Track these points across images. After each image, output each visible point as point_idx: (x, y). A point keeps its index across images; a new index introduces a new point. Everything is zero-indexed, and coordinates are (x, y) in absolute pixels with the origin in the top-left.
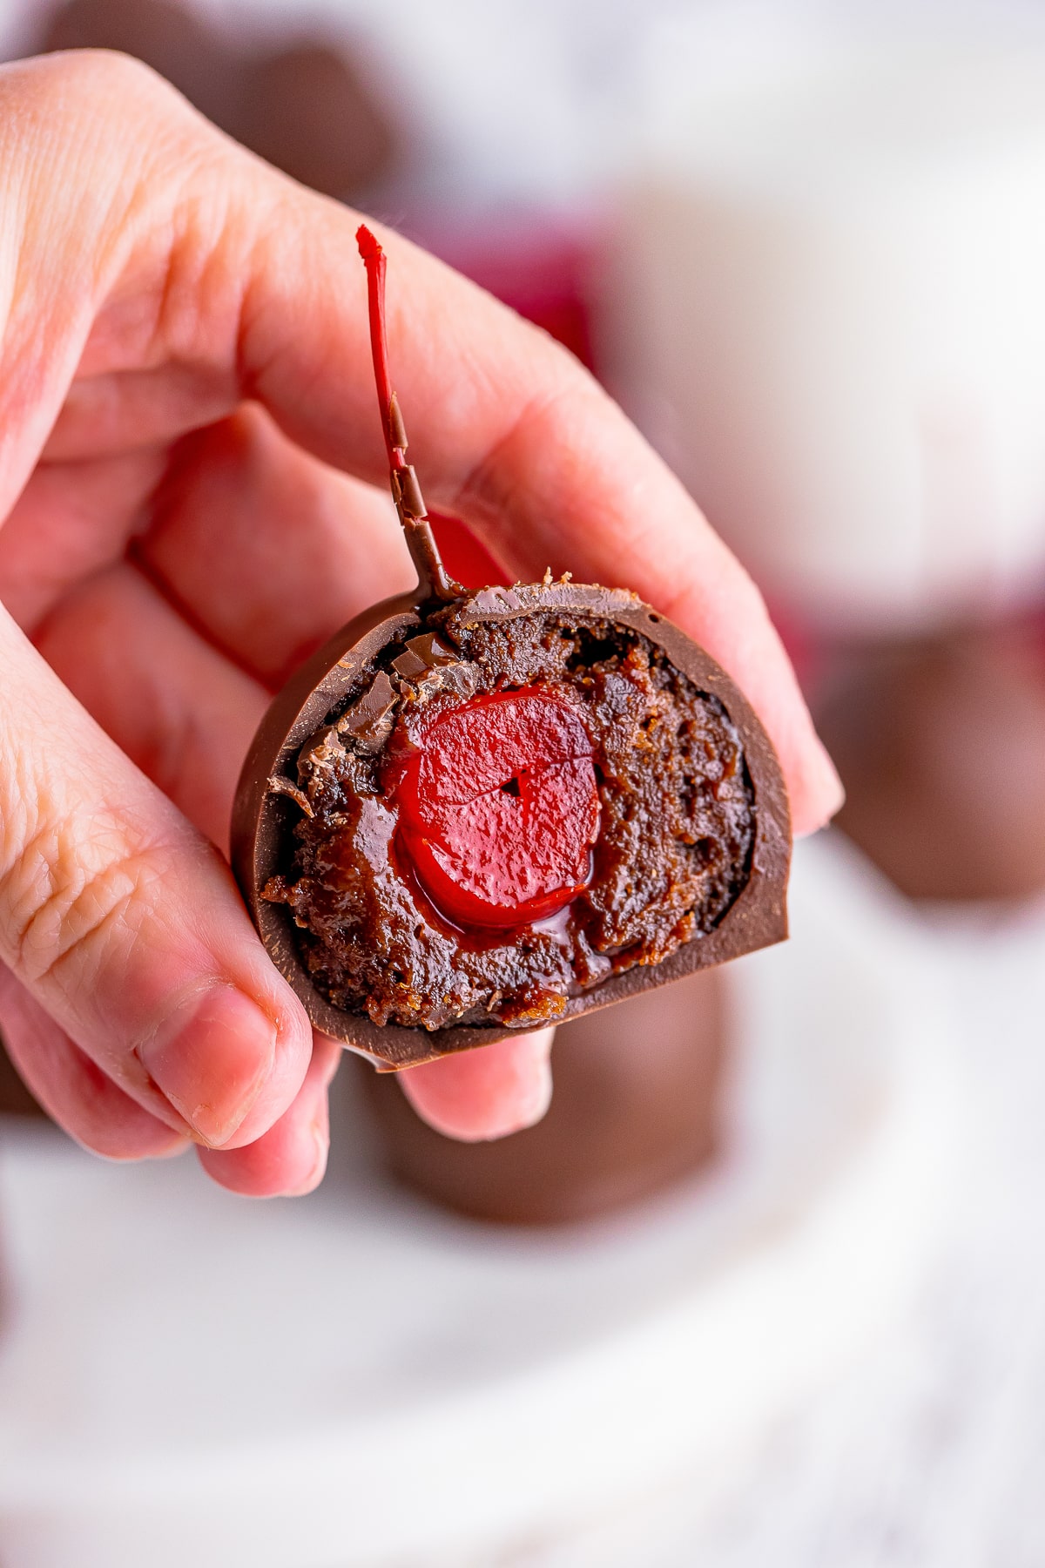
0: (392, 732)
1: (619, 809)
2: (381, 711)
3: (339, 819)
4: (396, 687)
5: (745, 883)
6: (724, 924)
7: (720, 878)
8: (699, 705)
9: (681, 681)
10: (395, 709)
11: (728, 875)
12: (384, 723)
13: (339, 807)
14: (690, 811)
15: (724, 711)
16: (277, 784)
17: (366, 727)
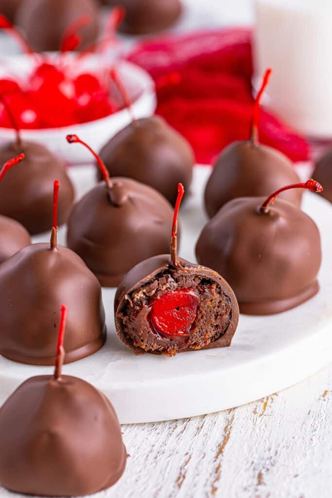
0: (155, 294)
1: (200, 316)
2: (154, 289)
3: (138, 308)
4: (158, 284)
5: (224, 334)
6: (216, 341)
7: (218, 332)
8: (225, 297)
9: (222, 292)
10: (157, 289)
11: (220, 332)
12: (153, 292)
13: (139, 305)
14: (216, 319)
15: (230, 299)
16: (126, 297)
17: (150, 292)
